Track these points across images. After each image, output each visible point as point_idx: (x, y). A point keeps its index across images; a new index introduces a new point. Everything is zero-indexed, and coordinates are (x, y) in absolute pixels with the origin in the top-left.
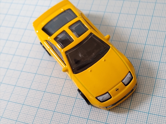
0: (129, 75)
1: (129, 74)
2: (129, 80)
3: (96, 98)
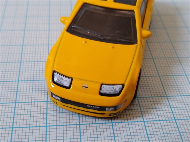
0: (118, 88)
1: (121, 86)
2: (112, 92)
3: (54, 72)
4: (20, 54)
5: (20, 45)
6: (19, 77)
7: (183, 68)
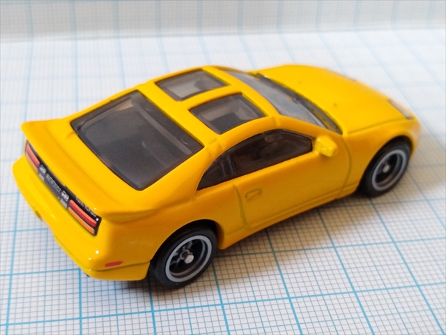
4: (13, 214)
5: (12, 194)
6: (12, 265)
7: (385, 226)
